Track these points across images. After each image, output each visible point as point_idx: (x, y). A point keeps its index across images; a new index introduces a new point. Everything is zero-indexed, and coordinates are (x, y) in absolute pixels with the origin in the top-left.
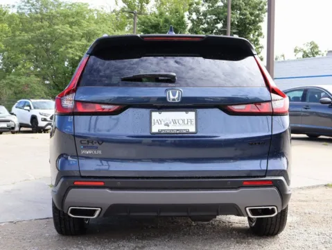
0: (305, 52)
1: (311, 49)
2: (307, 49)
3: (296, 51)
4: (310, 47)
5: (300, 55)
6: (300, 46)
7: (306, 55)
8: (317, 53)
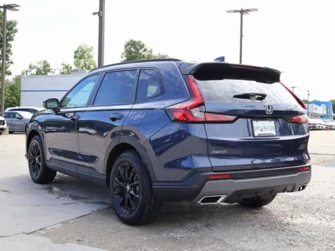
0: (38, 69)
1: (44, 67)
2: (41, 66)
3: (30, 67)
4: (42, 65)
5: (34, 71)
6: (34, 64)
7: (39, 73)
8: (49, 71)
